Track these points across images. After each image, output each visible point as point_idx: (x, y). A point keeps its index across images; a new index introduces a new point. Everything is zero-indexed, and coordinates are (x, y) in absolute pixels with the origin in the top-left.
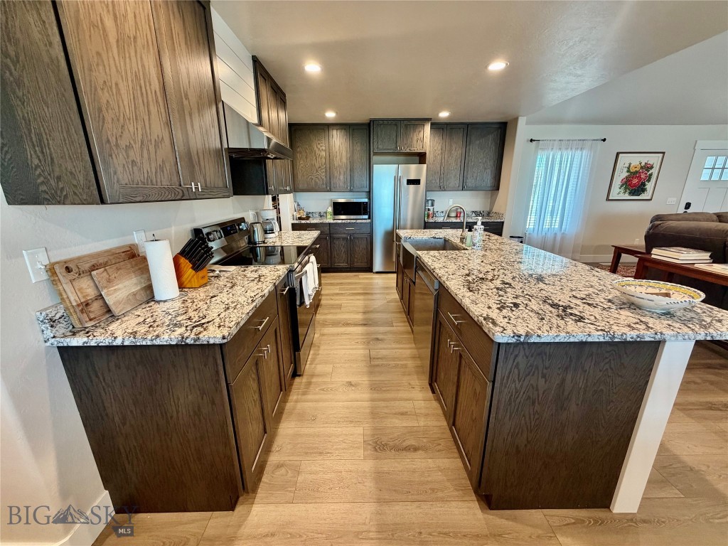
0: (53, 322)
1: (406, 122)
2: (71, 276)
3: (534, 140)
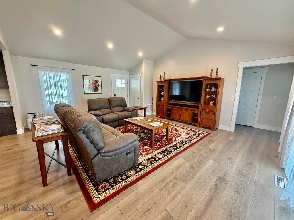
3: (34, 65)
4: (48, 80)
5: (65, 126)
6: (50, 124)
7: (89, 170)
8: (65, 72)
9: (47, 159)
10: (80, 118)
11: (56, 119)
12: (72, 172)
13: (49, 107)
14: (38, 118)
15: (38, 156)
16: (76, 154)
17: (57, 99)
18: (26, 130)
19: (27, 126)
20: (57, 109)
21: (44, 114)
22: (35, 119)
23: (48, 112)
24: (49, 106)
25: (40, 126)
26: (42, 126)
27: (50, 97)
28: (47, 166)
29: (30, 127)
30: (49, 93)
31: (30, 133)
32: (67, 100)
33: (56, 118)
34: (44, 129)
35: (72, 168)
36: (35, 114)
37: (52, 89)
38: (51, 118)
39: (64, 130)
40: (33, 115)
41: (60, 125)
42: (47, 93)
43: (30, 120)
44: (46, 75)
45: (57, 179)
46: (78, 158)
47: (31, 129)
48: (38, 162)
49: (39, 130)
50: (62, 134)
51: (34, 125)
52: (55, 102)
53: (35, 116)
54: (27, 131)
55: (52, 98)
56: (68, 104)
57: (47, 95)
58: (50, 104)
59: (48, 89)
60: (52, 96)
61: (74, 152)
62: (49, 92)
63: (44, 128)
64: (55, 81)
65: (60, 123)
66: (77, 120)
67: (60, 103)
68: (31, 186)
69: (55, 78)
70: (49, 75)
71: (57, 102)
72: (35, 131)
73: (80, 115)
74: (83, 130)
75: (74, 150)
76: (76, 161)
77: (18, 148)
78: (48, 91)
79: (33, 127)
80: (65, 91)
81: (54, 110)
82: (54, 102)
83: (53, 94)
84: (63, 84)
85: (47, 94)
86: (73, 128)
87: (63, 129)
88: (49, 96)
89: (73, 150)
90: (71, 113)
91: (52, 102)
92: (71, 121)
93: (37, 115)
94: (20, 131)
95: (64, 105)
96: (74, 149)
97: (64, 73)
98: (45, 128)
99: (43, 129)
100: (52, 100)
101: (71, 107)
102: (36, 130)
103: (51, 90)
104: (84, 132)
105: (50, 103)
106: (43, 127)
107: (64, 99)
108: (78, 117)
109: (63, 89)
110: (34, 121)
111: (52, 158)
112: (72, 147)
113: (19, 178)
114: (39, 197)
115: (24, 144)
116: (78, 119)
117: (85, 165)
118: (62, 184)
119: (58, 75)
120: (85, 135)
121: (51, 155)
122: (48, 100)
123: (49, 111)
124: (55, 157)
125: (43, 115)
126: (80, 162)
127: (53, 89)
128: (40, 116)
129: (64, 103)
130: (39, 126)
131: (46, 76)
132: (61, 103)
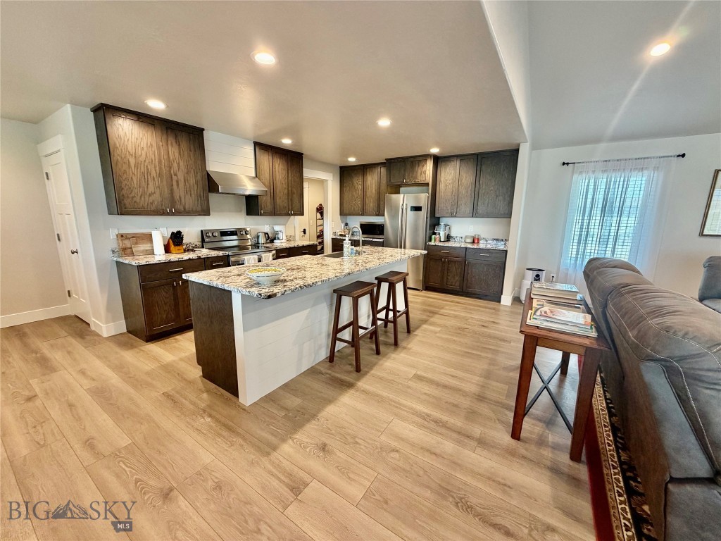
0: (113, 252)
1: (412, 159)
2: (123, 238)
3: (568, 164)
4: (590, 196)
5: (601, 322)
6: (565, 305)
7: (641, 495)
8: (646, 168)
9: (536, 383)
10: (668, 321)
11: (581, 296)
12: (584, 458)
13: (573, 262)
14: (543, 283)
15: (520, 362)
16: (611, 415)
17: (597, 245)
18: (517, 300)
19: (519, 292)
20: (593, 271)
21: (557, 277)
22: (537, 285)
23: (567, 274)
24: (572, 259)
25: (541, 303)
26: (545, 304)
27: (583, 238)
28: (531, 396)
29: (523, 298)
30: (581, 228)
31: (520, 309)
32: (627, 248)
33: (584, 294)
34: (549, 314)
35: (586, 447)
36: (540, 273)
37: (594, 218)
38: (570, 289)
39: (594, 334)
40: (536, 273)
41: (590, 316)
42: (578, 226)
43: (527, 283)
44: (589, 182)
45: (541, 442)
46: (615, 429)
47: (523, 302)
48: (517, 376)
49: (538, 313)
50: (587, 342)
51: (532, 296)
52: (592, 251)
53: (537, 278)
54: (516, 303)
55: (586, 240)
56: (626, 260)
57: (576, 233)
58: (577, 254)
59: (583, 219)
60: (587, 235)
61: (607, 404)
62: (582, 225)
63: (548, 311)
64: (607, 198)
65: (589, 311)
66: (653, 322)
67: (602, 256)
68: (492, 415)
69: (609, 188)
70: (595, 182)
71: (596, 252)
72: (530, 311)
73: (671, 309)
74: (668, 364)
75: (606, 399)
76: (605, 436)
77: (495, 330)
78: (582, 222)
79: (528, 301)
80: (629, 223)
81: (585, 272)
82: (589, 251)
83: (592, 230)
84: (628, 203)
85: (578, 230)
86: (630, 342)
87: (594, 329)
88: (580, 235)
89: (605, 396)
90: (637, 293)
91: (584, 252)
92: (626, 317)
93: (543, 275)
94: (506, 299)
95: (613, 264)
96: (608, 396)
97: (640, 174)
98: (552, 312)
99: (545, 312)
100: (585, 246)
101: (638, 272)
102: (532, 309)
103: (590, 219)
104: (671, 372)
105: (578, 252)
106: (547, 308)
107: (619, 247)
108: (658, 312)
109: (624, 218)
110: (533, 289)
111: (545, 387)
112: (603, 387)
113: (483, 386)
114: (498, 452)
115: (507, 326)
116: (659, 320)
117: (632, 469)
118: (548, 463)
119: (622, 179)
120: (673, 385)
121: (546, 378)
122: (576, 244)
123: (571, 271)
124: (553, 386)
125: (554, 279)
126: (617, 448)
127: (596, 219)
128: (547, 281)
129: (617, 257)
130: (539, 303)
131: (588, 186)
132: (607, 256)
